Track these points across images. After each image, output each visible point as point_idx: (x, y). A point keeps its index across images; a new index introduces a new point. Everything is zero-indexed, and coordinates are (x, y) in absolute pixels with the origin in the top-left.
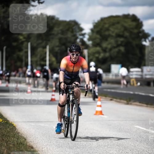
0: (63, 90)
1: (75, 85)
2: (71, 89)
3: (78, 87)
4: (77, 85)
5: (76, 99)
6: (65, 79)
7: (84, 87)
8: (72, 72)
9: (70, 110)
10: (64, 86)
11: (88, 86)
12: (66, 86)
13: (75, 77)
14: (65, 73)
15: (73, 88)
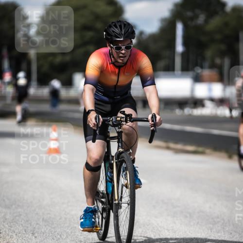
0: (95, 131)
1: (123, 116)
2: (114, 126)
3: (132, 122)
4: (130, 116)
5: (128, 150)
6: (98, 102)
7: (148, 121)
8: (116, 86)
9: (113, 176)
10: (96, 119)
11: (156, 117)
12: (101, 120)
13: (121, 96)
14: (97, 89)
15: (118, 124)
